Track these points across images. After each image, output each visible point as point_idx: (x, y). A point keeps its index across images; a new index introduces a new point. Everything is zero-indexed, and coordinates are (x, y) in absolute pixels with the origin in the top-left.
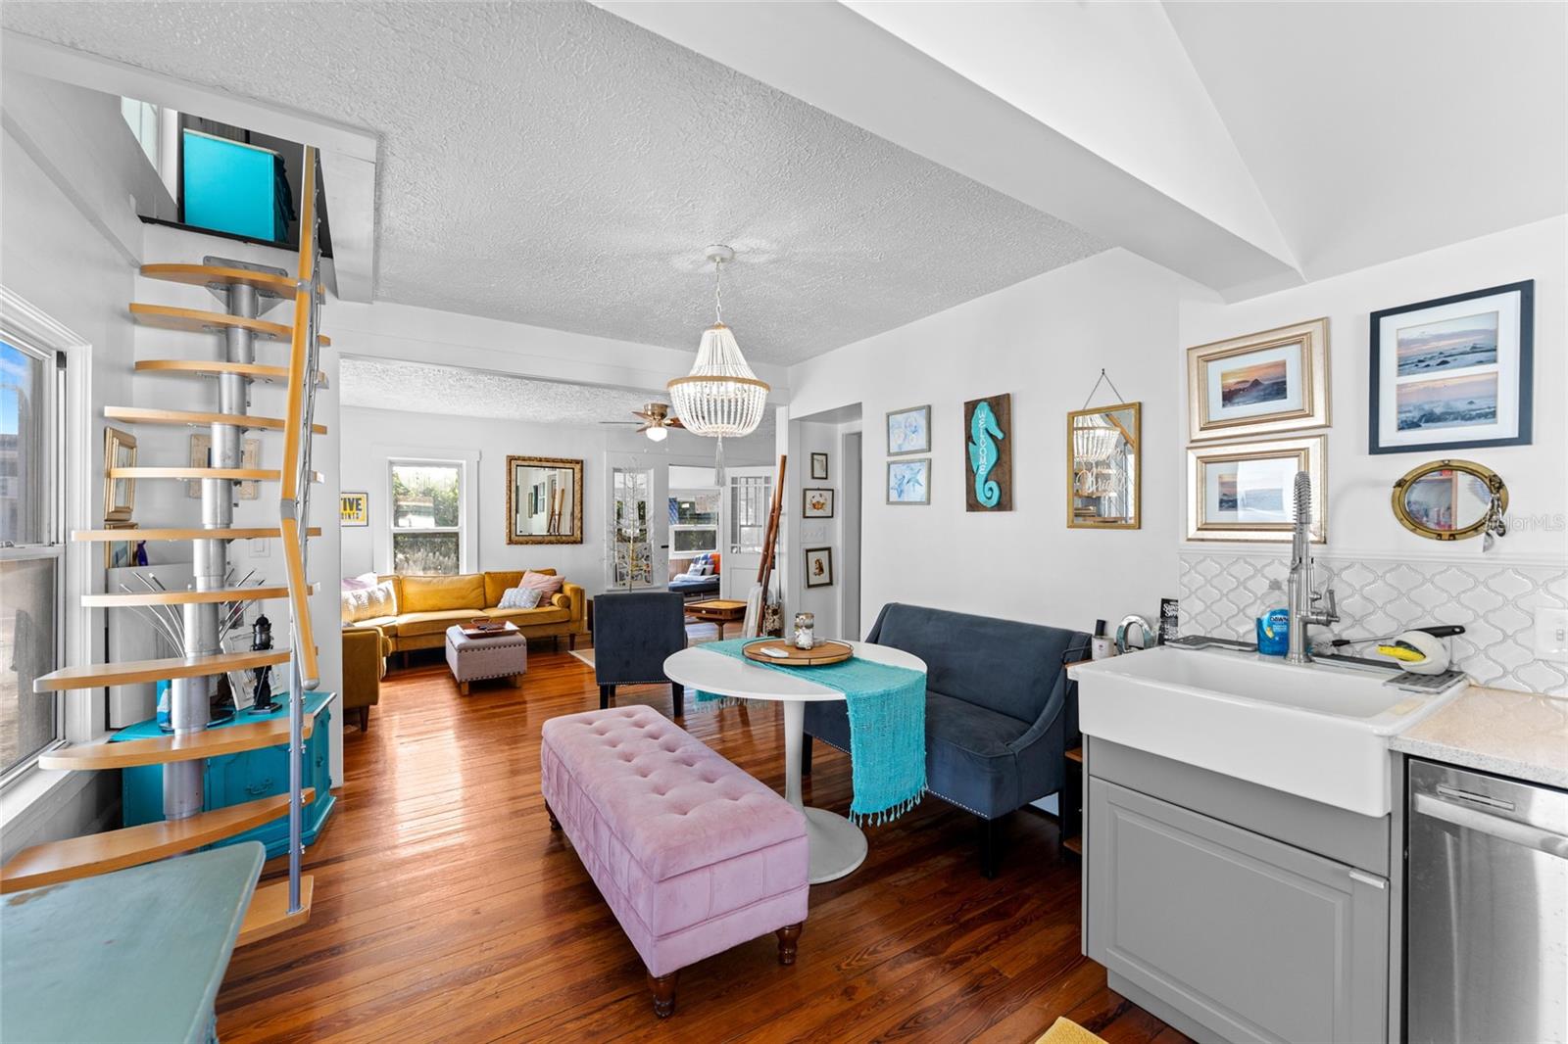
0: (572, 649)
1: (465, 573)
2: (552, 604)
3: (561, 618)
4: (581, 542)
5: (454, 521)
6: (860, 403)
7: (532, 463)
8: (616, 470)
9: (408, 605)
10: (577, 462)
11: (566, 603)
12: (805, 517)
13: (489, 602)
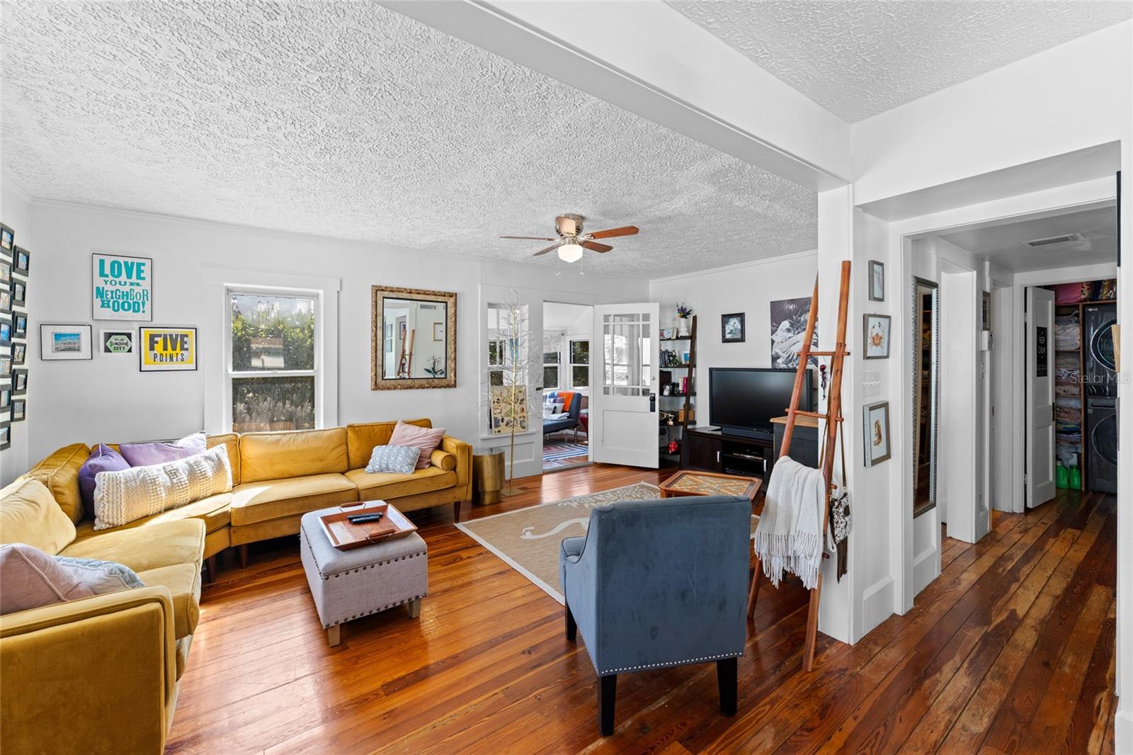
0: (457, 520)
1: (322, 428)
2: (432, 465)
3: (447, 483)
4: (455, 386)
5: (309, 362)
6: (1119, 141)
7: (400, 295)
8: (491, 305)
9: (248, 474)
10: (451, 295)
11: (451, 463)
12: (866, 358)
13: (352, 462)
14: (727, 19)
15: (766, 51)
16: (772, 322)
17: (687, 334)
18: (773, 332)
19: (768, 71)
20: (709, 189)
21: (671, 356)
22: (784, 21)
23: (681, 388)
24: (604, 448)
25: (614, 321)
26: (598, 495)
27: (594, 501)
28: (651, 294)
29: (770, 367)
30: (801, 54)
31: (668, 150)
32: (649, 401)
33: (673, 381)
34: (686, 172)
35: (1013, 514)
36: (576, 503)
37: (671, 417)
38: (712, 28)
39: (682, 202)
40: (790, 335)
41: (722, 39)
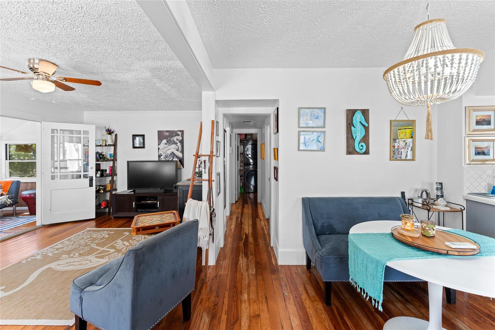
14: (198, 7)
15: (204, 28)
16: (158, 139)
17: (112, 143)
18: (159, 144)
19: (200, 36)
20: (148, 74)
21: (101, 155)
22: (216, 21)
23: (108, 172)
24: (52, 214)
25: (60, 134)
26: (57, 245)
27: (55, 250)
28: (85, 120)
29: (158, 160)
30: (214, 37)
31: (139, 49)
32: (89, 181)
33: (101, 168)
34: (141, 62)
35: (233, 203)
36: (40, 256)
37: (102, 189)
38: (191, 6)
39: (131, 76)
40: (167, 146)
41: (192, 13)
